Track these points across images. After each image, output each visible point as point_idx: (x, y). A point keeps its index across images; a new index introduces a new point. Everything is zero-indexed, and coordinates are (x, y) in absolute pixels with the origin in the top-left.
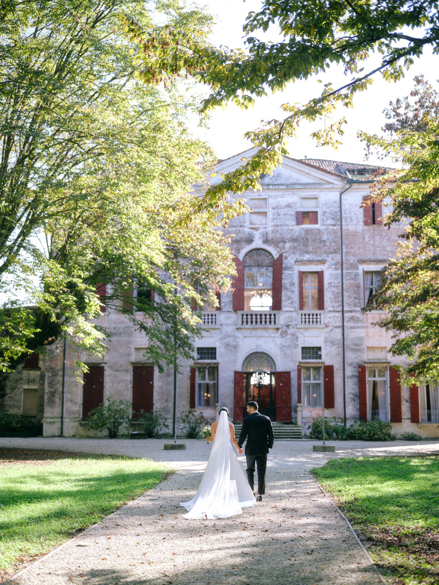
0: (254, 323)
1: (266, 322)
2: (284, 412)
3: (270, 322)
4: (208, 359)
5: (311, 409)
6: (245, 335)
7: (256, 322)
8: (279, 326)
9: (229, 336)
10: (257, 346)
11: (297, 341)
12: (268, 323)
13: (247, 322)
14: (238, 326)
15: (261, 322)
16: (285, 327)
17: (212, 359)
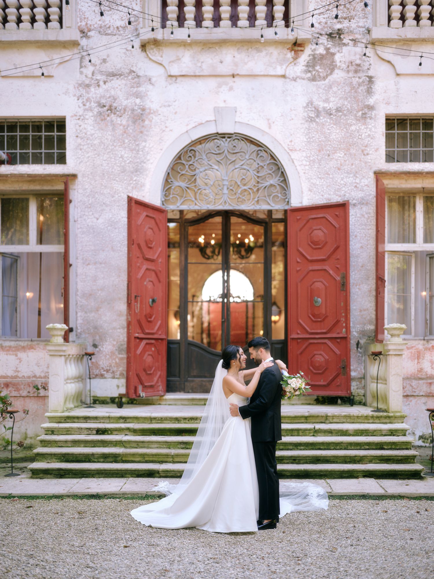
0: (208, 23)
1: (252, 18)
2: (320, 358)
3: (270, 19)
4: (37, 160)
5: (420, 345)
6: (175, 70)
7: (217, 20)
8: (302, 34)
9: (113, 75)
10: (217, 110)
11: (369, 92)
12: (261, 22)
13: (181, 20)
14: (147, 35)
15: (234, 19)
16: (323, 40)
17: (49, 160)
